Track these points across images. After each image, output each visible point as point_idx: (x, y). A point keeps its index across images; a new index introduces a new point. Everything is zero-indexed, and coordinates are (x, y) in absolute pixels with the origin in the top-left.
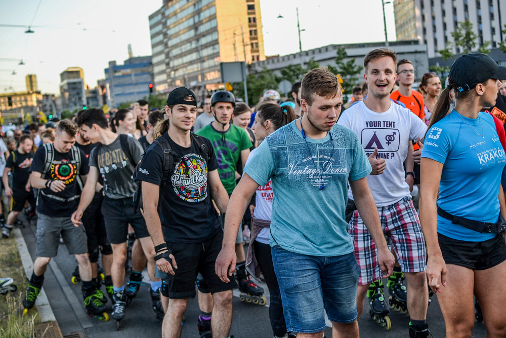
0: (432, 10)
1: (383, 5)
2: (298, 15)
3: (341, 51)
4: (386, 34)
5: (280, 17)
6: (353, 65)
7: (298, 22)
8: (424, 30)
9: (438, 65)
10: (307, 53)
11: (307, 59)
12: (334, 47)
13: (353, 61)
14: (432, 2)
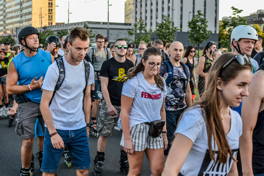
0: (141, 9)
1: (108, 6)
2: (69, 6)
3: (85, 25)
4: (108, 20)
5: (57, 6)
6: (91, 33)
8: (136, 19)
10: (72, 24)
12: (83, 23)
14: (141, 6)
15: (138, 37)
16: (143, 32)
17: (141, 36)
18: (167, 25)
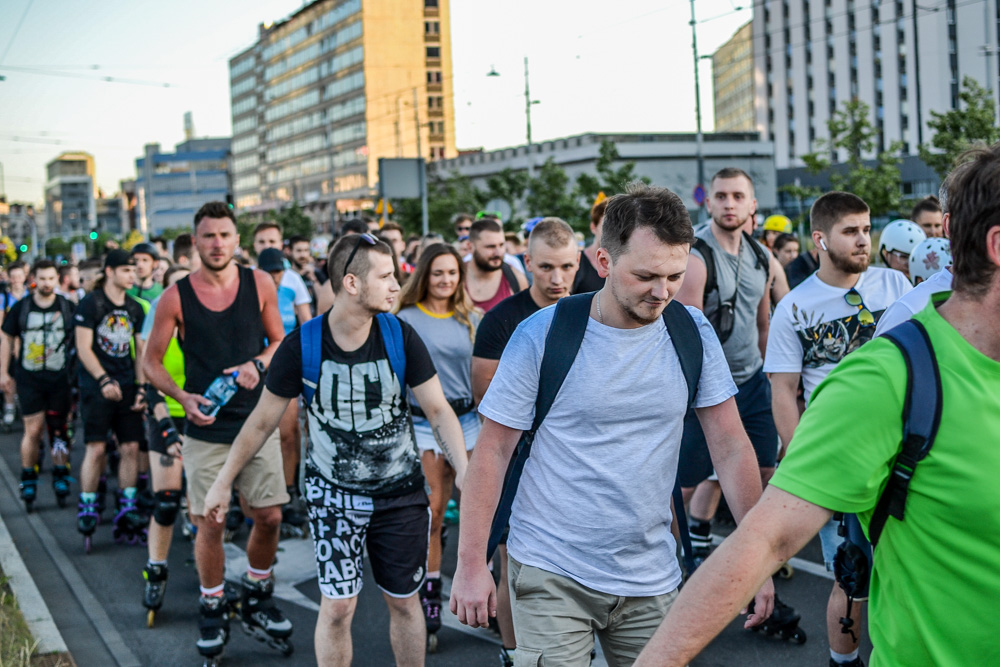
0: (787, 77)
1: (696, 60)
2: (527, 74)
3: (608, 145)
4: (699, 118)
5: (493, 74)
6: (631, 174)
7: (527, 87)
8: (771, 114)
9: (797, 183)
10: (539, 148)
11: (541, 159)
12: (594, 138)
13: (630, 168)
14: (788, 61)
15: (845, 177)
16: (865, 155)
17: (855, 173)
18: (979, 120)
